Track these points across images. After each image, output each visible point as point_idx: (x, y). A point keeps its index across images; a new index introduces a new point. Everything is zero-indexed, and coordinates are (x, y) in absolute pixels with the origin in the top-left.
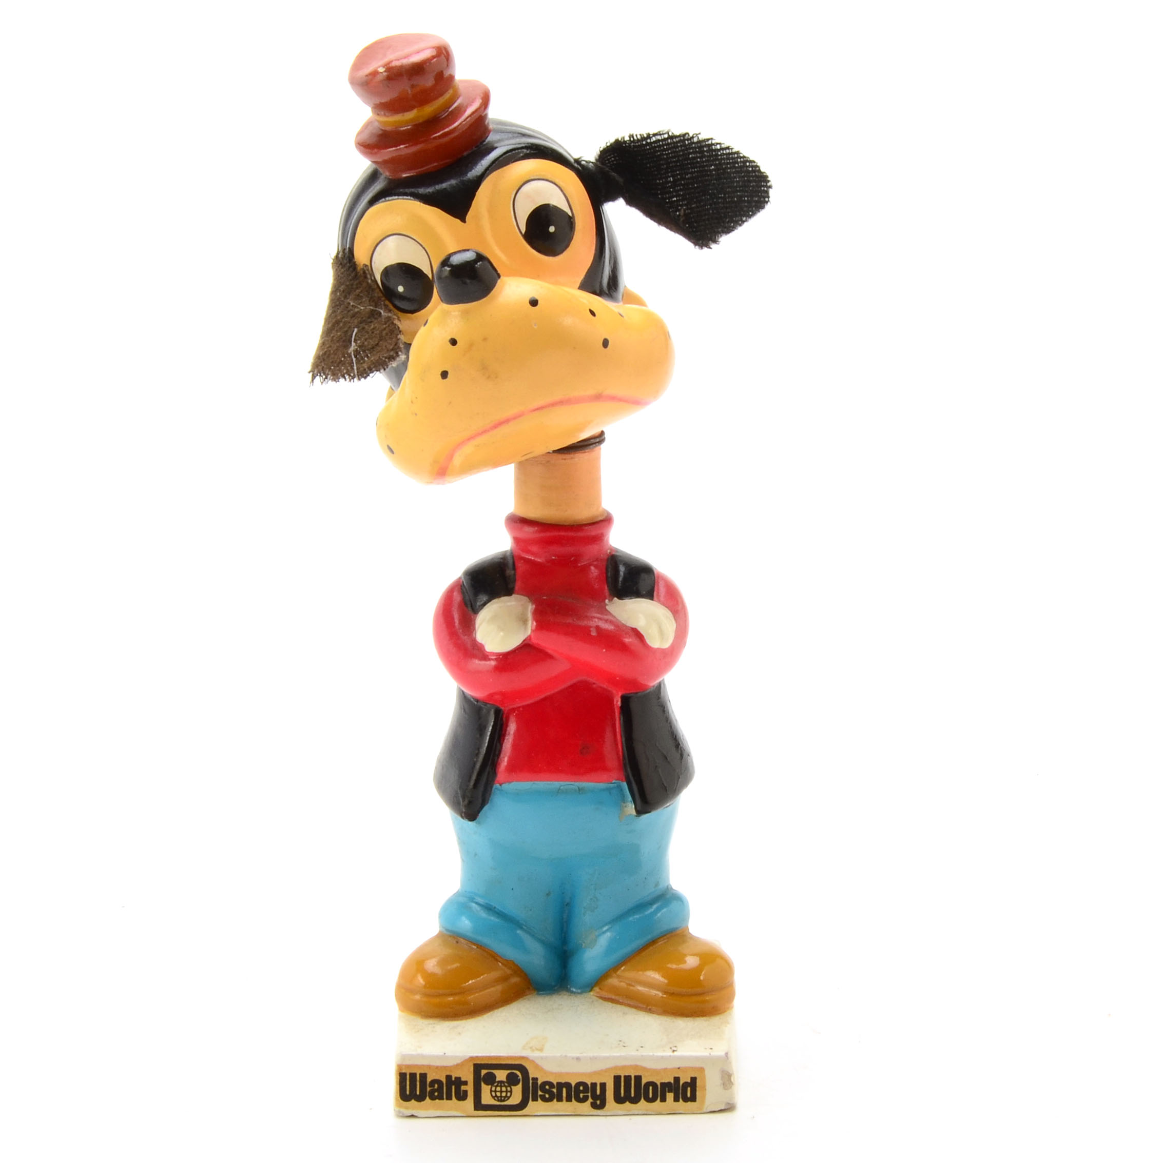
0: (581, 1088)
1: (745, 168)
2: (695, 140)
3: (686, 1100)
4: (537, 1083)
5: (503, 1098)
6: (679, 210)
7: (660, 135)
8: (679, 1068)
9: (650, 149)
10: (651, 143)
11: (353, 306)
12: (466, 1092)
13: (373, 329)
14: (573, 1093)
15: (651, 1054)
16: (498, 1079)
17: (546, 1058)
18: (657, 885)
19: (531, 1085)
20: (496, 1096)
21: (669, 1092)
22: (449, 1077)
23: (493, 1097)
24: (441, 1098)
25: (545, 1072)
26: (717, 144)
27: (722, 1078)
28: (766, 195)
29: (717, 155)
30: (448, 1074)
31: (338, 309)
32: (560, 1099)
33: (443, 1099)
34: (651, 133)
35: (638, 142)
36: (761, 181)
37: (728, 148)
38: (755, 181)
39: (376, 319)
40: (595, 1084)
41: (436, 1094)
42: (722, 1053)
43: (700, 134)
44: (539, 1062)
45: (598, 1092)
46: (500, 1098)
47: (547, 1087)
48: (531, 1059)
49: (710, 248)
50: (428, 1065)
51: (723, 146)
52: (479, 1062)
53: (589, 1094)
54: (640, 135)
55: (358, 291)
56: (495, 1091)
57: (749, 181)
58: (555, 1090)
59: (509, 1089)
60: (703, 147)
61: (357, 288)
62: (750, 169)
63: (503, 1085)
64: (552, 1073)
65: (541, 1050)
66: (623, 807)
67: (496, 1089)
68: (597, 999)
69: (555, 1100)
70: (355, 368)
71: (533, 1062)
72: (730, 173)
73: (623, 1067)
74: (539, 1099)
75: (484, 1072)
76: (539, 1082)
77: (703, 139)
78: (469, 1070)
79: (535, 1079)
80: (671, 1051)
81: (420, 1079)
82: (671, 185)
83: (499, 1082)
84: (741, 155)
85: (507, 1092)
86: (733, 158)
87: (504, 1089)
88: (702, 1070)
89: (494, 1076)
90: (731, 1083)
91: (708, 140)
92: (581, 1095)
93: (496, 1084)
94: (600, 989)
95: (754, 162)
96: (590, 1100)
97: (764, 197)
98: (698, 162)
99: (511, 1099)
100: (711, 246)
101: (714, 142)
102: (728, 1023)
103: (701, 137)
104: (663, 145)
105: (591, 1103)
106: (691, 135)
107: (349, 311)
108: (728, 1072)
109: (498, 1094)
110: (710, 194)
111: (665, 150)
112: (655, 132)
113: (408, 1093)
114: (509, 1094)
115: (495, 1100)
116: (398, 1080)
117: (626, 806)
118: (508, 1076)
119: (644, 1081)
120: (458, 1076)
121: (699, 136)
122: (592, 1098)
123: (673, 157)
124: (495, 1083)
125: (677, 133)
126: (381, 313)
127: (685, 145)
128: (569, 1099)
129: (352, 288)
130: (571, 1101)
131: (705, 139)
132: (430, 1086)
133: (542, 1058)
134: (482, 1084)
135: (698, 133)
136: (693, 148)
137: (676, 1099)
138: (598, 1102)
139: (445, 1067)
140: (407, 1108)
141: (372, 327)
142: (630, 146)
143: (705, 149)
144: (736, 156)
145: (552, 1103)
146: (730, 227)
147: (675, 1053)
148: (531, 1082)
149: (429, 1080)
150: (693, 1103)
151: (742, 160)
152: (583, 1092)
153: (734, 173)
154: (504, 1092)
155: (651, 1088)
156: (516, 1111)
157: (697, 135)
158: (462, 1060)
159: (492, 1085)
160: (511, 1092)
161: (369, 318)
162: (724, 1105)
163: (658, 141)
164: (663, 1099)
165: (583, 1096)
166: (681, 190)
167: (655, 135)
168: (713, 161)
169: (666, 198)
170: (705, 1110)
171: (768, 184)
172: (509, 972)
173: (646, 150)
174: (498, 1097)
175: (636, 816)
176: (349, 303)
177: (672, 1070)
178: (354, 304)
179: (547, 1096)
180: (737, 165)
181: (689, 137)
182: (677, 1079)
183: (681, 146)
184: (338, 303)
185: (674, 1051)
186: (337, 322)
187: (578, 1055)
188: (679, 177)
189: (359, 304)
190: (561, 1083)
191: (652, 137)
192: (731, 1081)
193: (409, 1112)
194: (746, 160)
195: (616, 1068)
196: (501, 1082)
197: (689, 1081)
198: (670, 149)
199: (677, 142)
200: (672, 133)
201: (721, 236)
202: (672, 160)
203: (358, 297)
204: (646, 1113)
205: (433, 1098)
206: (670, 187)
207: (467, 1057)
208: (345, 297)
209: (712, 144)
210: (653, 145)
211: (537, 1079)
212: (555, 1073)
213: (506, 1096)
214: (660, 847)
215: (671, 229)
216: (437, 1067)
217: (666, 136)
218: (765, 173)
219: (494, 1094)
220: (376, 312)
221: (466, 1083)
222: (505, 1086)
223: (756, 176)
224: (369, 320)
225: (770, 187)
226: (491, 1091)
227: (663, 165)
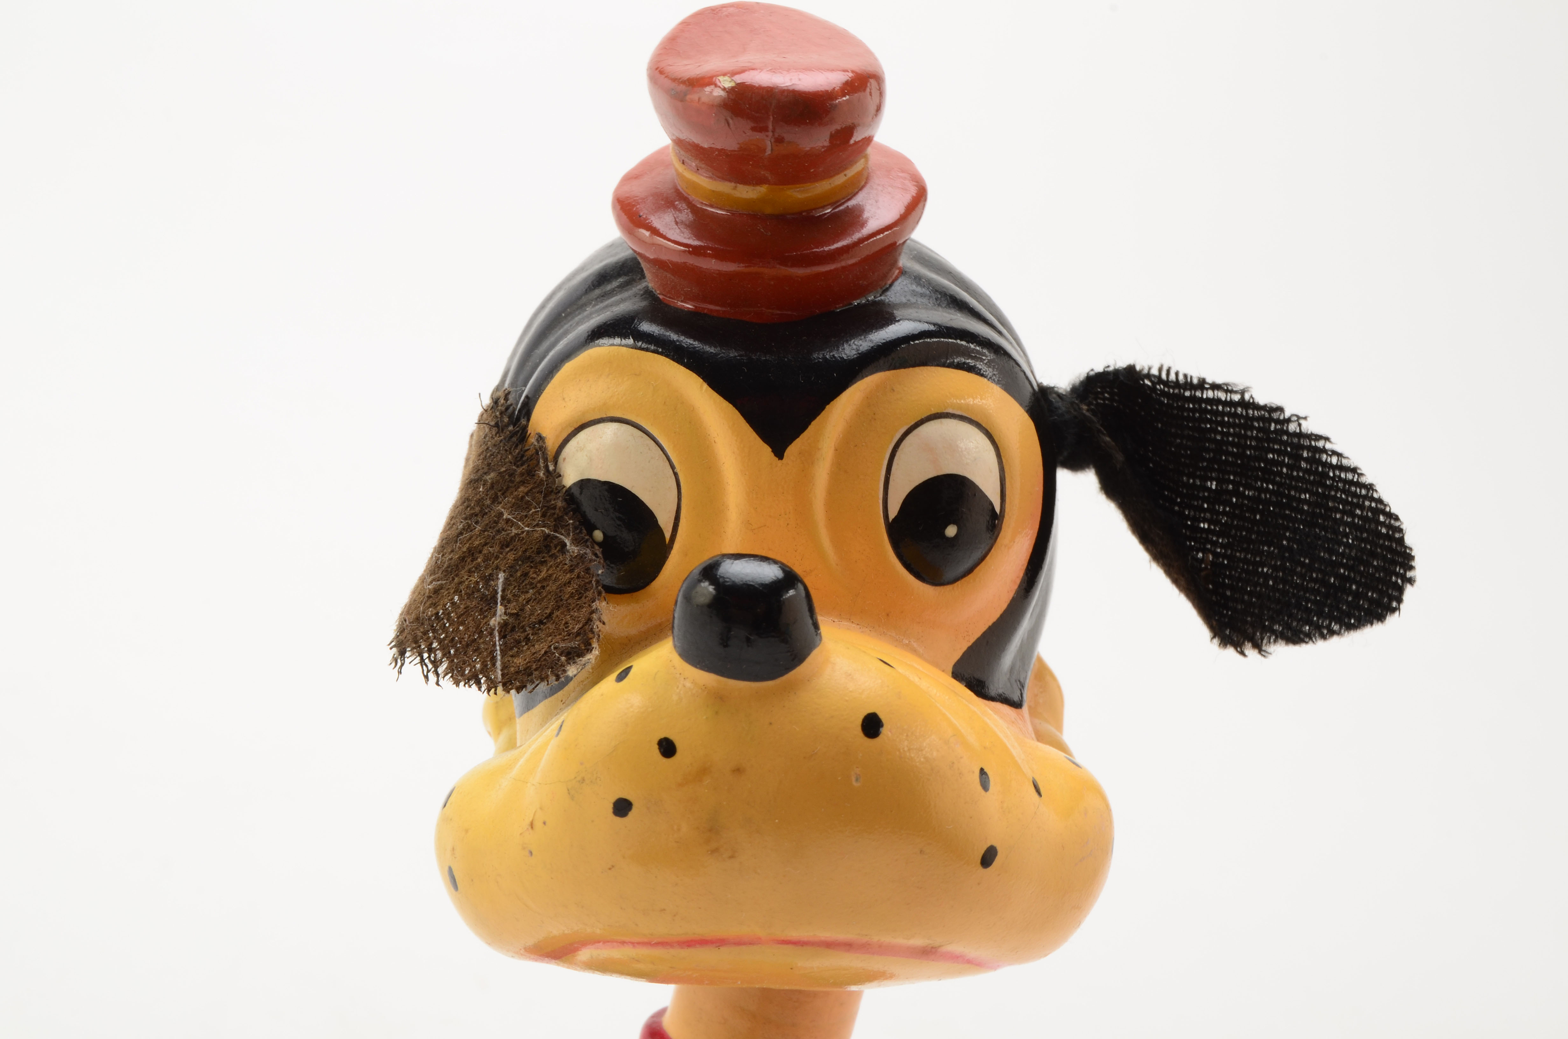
1: (1373, 526)
2: (1292, 427)
6: (1205, 551)
7: (1227, 391)
9: (1194, 410)
10: (1201, 400)
11: (508, 520)
13: (545, 579)
26: (1334, 453)
28: (1395, 594)
29: (1325, 475)
31: (477, 523)
34: (1209, 380)
35: (1174, 388)
36: (1394, 563)
37: (1354, 470)
38: (1384, 558)
39: (554, 556)
43: (1305, 418)
49: (1242, 653)
51: (1345, 462)
54: (1185, 376)
55: (522, 489)
57: (1373, 555)
60: (1303, 447)
61: (523, 483)
62: (1384, 531)
70: (499, 664)
72: (1341, 522)
77: (1309, 432)
82: (1209, 496)
84: (1375, 495)
86: (1355, 495)
91: (1319, 438)
95: (1397, 519)
97: (1391, 598)
98: (1280, 474)
100: (1247, 652)
101: (1328, 446)
103: (1308, 427)
104: (1223, 414)
106: (1287, 414)
107: (499, 532)
110: (1281, 547)
111: (1223, 424)
112: (1219, 381)
121: (1302, 422)
123: (1233, 444)
125: (1261, 400)
126: (565, 545)
127: (1266, 431)
129: (512, 482)
131: (1312, 434)
135: (1301, 415)
136: (1281, 442)
141: (543, 574)
142: (1153, 389)
143: (1305, 454)
144: (1364, 492)
146: (1301, 632)
151: (1373, 505)
153: (1347, 524)
157: (1299, 418)
161: (539, 552)
163: (1218, 401)
166: (1224, 513)
167: (1215, 387)
168: (1312, 483)
169: (1188, 518)
171: (1409, 574)
173: (1182, 409)
176: (501, 514)
178: (509, 517)
180: (1358, 512)
181: (1282, 418)
183: (1259, 429)
184: (477, 509)
186: (472, 553)
188: (1231, 487)
189: (521, 520)
191: (1207, 389)
194: (1380, 508)
198: (1234, 425)
199: (1254, 419)
200: (1252, 397)
201: (1275, 641)
202: (1230, 449)
203: (521, 505)
206: (1205, 500)
208: (495, 500)
209: (1324, 450)
210: (1203, 406)
215: (1175, 581)
217: (1236, 398)
218: (1411, 549)
220: (555, 542)
223: (1390, 549)
224: (538, 559)
225: (1411, 581)
227: (1208, 450)
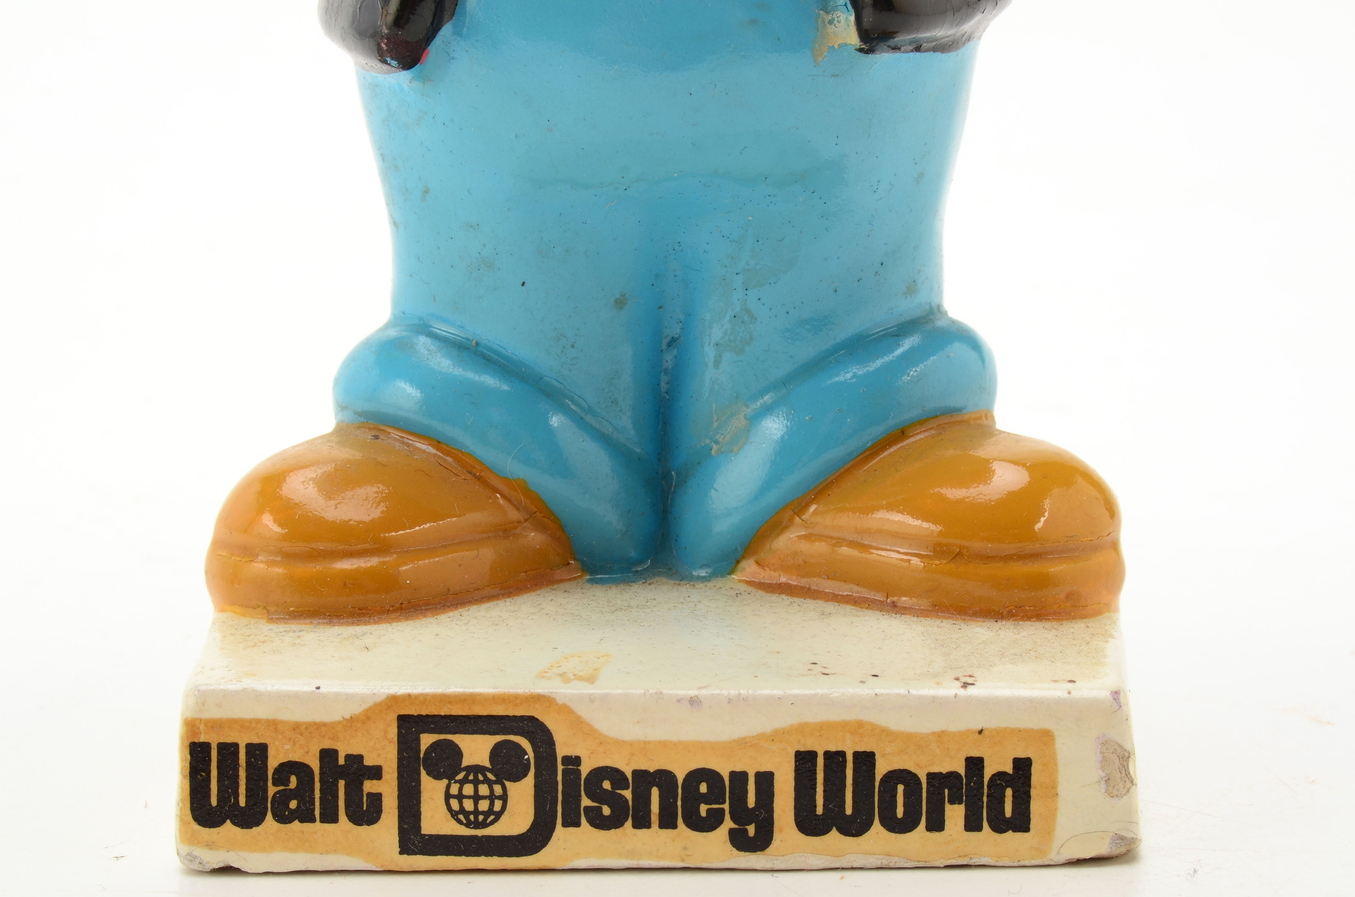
0: (703, 788)
3: (1000, 825)
4: (579, 773)
5: (481, 818)
8: (980, 732)
12: (376, 799)
14: (679, 803)
15: (903, 691)
16: (465, 762)
17: (604, 698)
18: (911, 289)
19: (560, 778)
20: (462, 810)
21: (952, 802)
22: (328, 755)
23: (454, 814)
24: (308, 817)
25: (602, 741)
27: (1104, 761)
30: (327, 745)
32: (642, 822)
33: (313, 820)
40: (744, 775)
41: (293, 804)
42: (1104, 694)
44: (583, 711)
45: (751, 801)
46: (472, 817)
47: (607, 785)
48: (560, 701)
50: (268, 721)
52: (413, 711)
53: (726, 806)
56: (460, 797)
58: (628, 794)
59: (498, 789)
63: (481, 777)
64: (620, 744)
65: (591, 679)
66: (823, 22)
67: (461, 789)
68: (750, 589)
69: (629, 823)
71: (565, 710)
73: (823, 728)
74: (583, 820)
75: (427, 740)
76: (585, 770)
78: (386, 732)
79: (573, 761)
80: (958, 684)
81: (248, 762)
83: (470, 769)
85: (492, 798)
87: (484, 790)
88: (1046, 737)
89: (456, 752)
90: (1128, 780)
92: (703, 809)
93: (461, 776)
94: (758, 563)
96: (728, 823)
99: (504, 818)
102: (1111, 636)
105: (732, 832)
108: (1120, 746)
109: (469, 805)
113: (214, 801)
114: (498, 805)
115: (460, 822)
116: (188, 765)
117: (831, 22)
118: (495, 753)
119: (881, 769)
120: (355, 751)
122: (733, 819)
124: (457, 774)
128: (668, 822)
130: (674, 826)
132: (275, 784)
133: (591, 699)
134: (423, 773)
137: (972, 825)
138: (751, 830)
139: (318, 727)
140: (210, 845)
145: (619, 831)
147: (971, 691)
148: (560, 768)
149: (273, 763)
150: (1019, 835)
152: (706, 799)
154: (484, 798)
155: (901, 788)
156: (518, 854)
158: (366, 706)
159: (451, 777)
160: (504, 798)
162: (1108, 840)
164: (936, 824)
165: (708, 811)
170: (1054, 857)
172: (514, 515)
174: (466, 814)
175: (861, 50)
177: (962, 736)
179: (606, 811)
182: (975, 764)
185: (965, 685)
187: (693, 693)
190: (645, 772)
192: (1128, 774)
193: (218, 859)
195: (802, 729)
196: (476, 769)
197: (1009, 769)
204: (885, 863)
205: (283, 818)
207: (382, 698)
211: (576, 761)
212: (631, 744)
213: (490, 811)
214: (921, 175)
216: (296, 727)
219: (455, 804)
221: (376, 773)
222: (487, 781)
226: (448, 796)
